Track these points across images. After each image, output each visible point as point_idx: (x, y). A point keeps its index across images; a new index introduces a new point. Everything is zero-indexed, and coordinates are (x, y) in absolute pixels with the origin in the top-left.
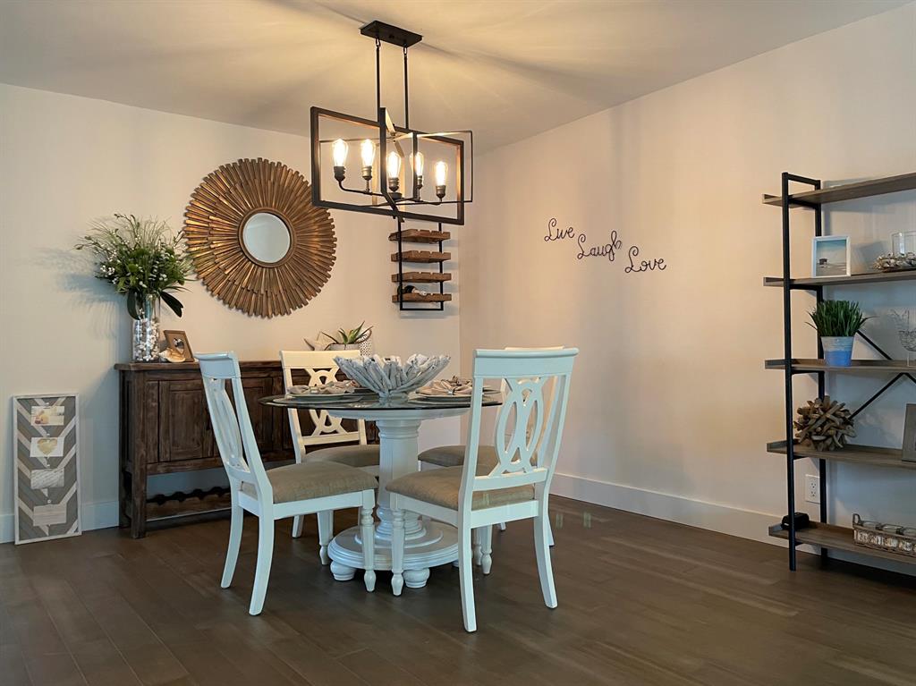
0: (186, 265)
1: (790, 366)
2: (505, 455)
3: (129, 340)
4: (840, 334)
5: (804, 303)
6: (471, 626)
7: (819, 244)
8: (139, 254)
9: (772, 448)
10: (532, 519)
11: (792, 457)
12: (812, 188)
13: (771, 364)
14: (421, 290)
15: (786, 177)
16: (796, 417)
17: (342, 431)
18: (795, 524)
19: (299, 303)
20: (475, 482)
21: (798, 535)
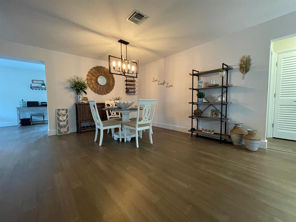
0: (87, 85)
1: (193, 103)
2: (144, 118)
3: (77, 99)
4: (201, 98)
5: (195, 92)
6: (138, 147)
7: (198, 82)
8: (78, 83)
9: (189, 117)
10: (148, 129)
11: (192, 119)
12: (198, 72)
13: (190, 103)
14: (130, 90)
15: (193, 70)
16: (193, 112)
17: (116, 115)
18: (193, 130)
19: (108, 93)
20: (138, 123)
21: (193, 131)
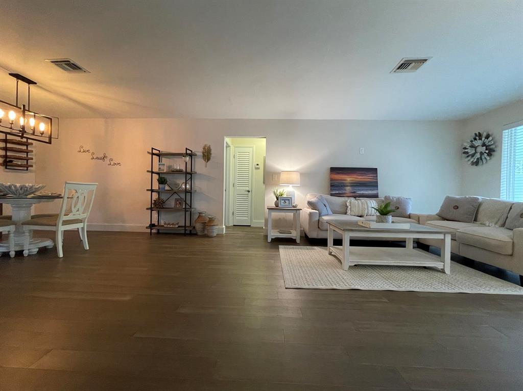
1: (152, 191)
2: (74, 210)
4: (163, 184)
5: (156, 177)
6: (61, 255)
7: (159, 164)
9: (147, 209)
11: (152, 211)
12: (158, 152)
13: (148, 190)
15: (152, 149)
16: (153, 202)
20: (64, 218)
21: (153, 228)
